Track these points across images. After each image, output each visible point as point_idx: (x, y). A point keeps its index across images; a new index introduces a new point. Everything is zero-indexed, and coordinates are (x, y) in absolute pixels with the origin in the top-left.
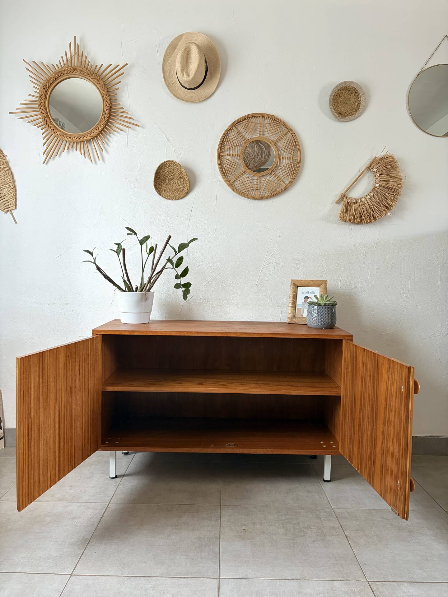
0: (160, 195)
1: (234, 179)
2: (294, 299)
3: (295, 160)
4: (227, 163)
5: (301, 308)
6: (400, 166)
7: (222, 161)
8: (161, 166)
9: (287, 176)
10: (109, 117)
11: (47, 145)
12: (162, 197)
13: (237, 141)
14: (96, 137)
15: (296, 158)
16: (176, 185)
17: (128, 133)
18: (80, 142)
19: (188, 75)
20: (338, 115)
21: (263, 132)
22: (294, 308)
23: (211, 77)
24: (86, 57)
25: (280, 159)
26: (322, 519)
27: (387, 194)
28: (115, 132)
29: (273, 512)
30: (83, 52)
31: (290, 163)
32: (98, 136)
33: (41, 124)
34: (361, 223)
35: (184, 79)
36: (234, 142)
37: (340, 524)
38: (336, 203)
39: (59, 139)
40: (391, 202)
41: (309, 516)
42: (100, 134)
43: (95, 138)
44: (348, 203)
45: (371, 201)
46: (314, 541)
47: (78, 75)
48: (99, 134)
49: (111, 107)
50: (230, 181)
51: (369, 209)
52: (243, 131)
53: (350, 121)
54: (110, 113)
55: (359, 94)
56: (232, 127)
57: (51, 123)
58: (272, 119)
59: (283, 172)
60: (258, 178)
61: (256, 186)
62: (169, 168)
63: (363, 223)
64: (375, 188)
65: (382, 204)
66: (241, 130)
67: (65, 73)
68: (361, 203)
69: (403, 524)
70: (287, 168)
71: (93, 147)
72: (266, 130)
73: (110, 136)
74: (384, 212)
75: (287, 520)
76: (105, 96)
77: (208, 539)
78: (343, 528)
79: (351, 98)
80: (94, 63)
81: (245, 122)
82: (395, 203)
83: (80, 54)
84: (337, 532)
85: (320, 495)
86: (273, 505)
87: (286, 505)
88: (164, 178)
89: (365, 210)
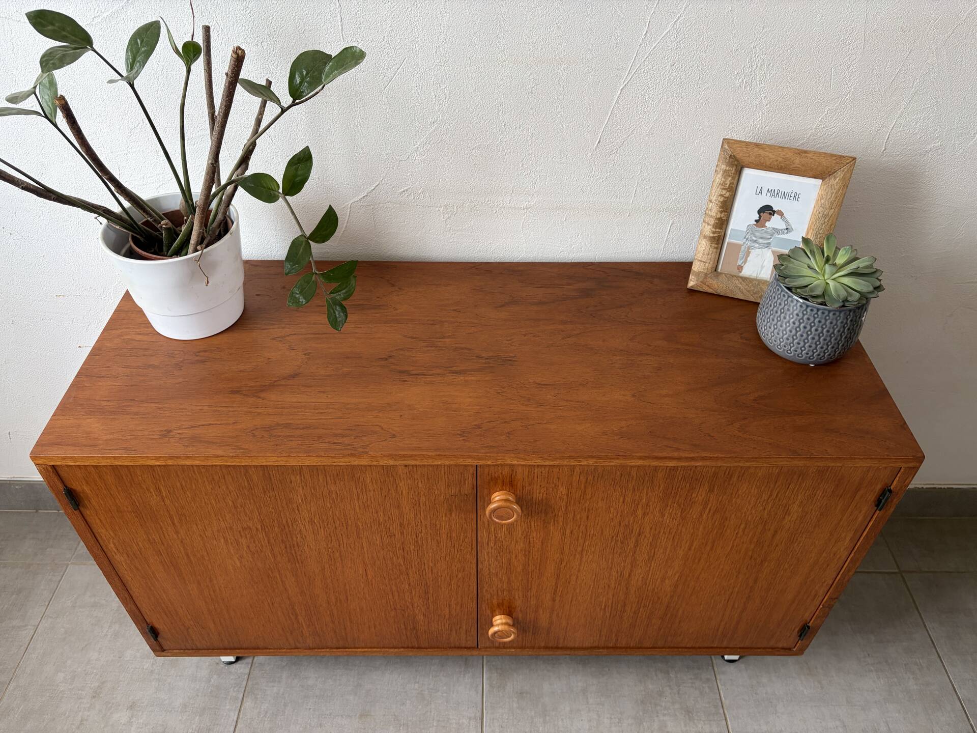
2: (721, 212)
5: (742, 243)
22: (717, 244)
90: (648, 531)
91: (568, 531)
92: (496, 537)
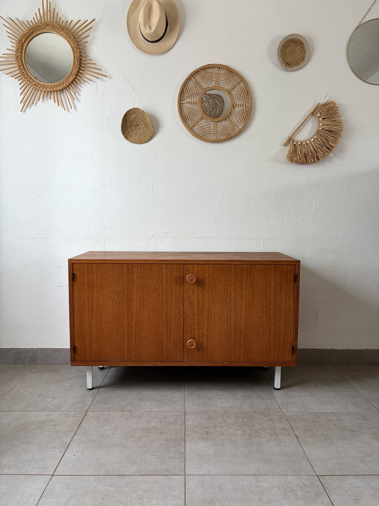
0: (127, 139)
1: (192, 124)
3: (248, 107)
4: (186, 110)
6: (341, 111)
7: (182, 108)
8: (127, 113)
9: (241, 121)
10: (79, 68)
11: (24, 95)
12: (129, 142)
13: (195, 90)
14: (68, 86)
15: (248, 105)
16: (141, 130)
17: (97, 83)
18: (54, 91)
19: (150, 28)
20: (286, 65)
21: (218, 82)
23: (171, 30)
24: (58, 14)
25: (234, 106)
26: (274, 421)
27: (328, 136)
28: (86, 82)
29: (231, 417)
30: (54, 9)
31: (243, 110)
32: (70, 86)
33: (18, 75)
34: (306, 163)
35: (147, 32)
36: (193, 91)
37: (290, 426)
38: (284, 145)
39: (34, 89)
40: (333, 143)
41: (263, 419)
42: (72, 84)
43: (67, 88)
44: (295, 145)
45: (315, 143)
46: (269, 441)
47: (51, 30)
48: (70, 84)
49: (81, 59)
50: (189, 126)
51: (313, 150)
52: (200, 81)
53: (296, 70)
54: (80, 64)
55: (304, 46)
56: (190, 77)
57: (27, 74)
58: (226, 69)
59: (236, 117)
60: (215, 124)
61: (213, 130)
62: (135, 115)
63: (308, 163)
64: (318, 131)
65: (324, 145)
66: (199, 80)
67: (39, 28)
68: (305, 145)
69: (345, 424)
70: (240, 114)
71: (66, 96)
72: (221, 80)
73: (81, 86)
74: (326, 153)
75: (243, 423)
76: (75, 49)
77: (174, 440)
78: (293, 429)
79: (297, 49)
80: (65, 20)
81: (202, 72)
82: (335, 144)
83: (52, 11)
84: (288, 433)
85: (272, 401)
86: (231, 411)
87: (243, 410)
88: (130, 124)
89: (309, 151)
90: (233, 293)
91: (210, 293)
92: (189, 296)
